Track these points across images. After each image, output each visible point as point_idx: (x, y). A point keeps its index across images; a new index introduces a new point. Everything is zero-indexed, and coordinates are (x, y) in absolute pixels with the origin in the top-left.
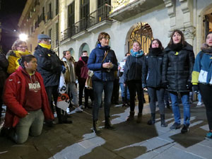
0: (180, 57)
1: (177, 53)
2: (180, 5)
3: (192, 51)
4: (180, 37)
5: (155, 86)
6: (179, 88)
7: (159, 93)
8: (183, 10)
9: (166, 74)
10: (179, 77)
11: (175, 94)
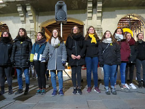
0: (24, 45)
1: (22, 43)
2: (28, 17)
3: (31, 42)
4: (23, 33)
5: (3, 65)
6: (23, 65)
7: (7, 70)
8: (30, 21)
9: (14, 56)
10: (23, 57)
11: (19, 69)
